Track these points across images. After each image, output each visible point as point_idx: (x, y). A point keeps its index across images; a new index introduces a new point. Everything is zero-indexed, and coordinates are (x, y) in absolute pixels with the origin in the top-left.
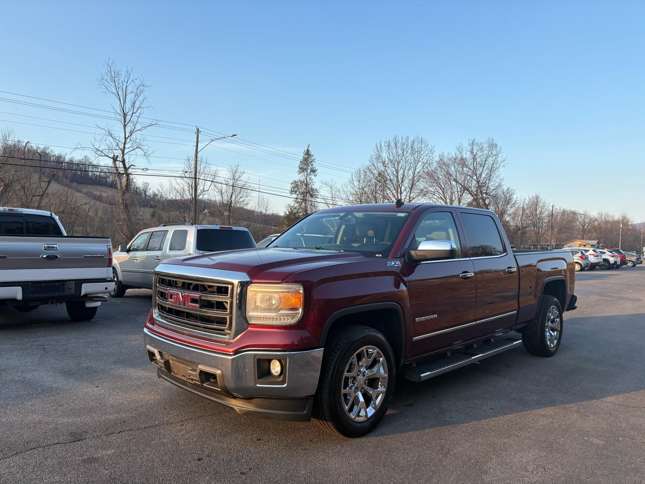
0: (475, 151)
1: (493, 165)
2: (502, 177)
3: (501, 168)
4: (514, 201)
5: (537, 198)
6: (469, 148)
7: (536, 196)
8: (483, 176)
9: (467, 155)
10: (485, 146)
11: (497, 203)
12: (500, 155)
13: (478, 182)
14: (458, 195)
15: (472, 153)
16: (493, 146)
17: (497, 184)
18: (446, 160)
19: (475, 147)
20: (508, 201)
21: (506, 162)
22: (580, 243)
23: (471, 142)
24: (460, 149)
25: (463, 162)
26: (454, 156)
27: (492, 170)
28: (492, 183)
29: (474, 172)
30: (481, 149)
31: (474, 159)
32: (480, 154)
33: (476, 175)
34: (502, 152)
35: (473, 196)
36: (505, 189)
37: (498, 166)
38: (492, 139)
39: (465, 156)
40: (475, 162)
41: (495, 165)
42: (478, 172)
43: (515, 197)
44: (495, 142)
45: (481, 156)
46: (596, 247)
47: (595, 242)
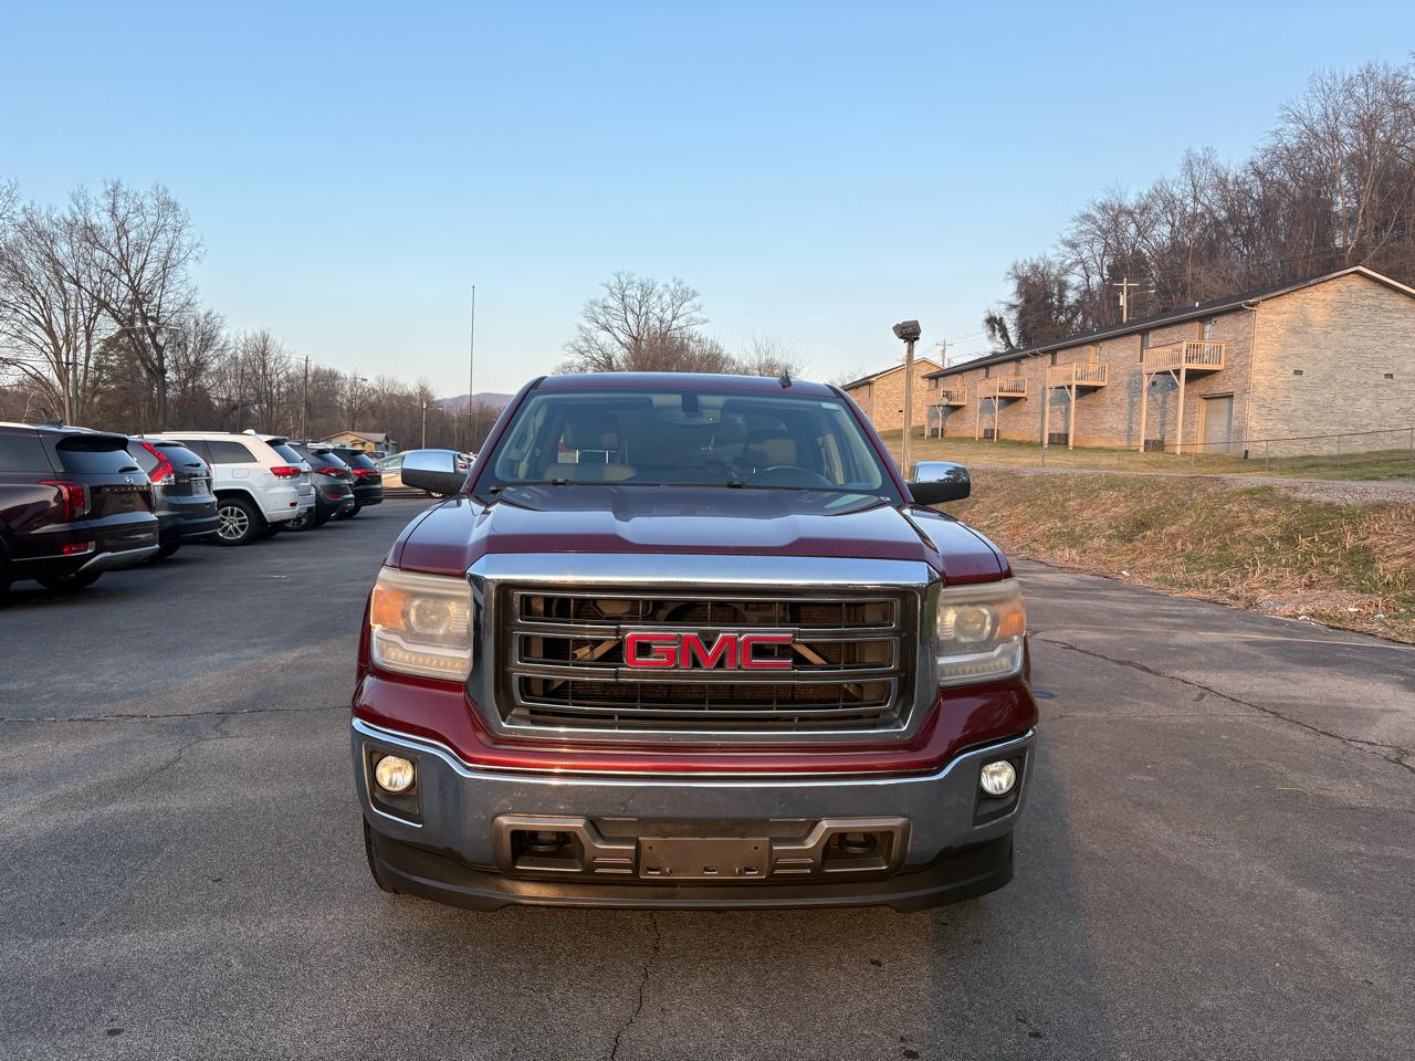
0: (121, 212)
1: (169, 252)
2: (192, 283)
3: (190, 262)
4: (222, 343)
5: (265, 340)
6: (106, 203)
7: (263, 334)
8: (147, 274)
9: (101, 219)
10: (149, 202)
11: (182, 345)
12: (185, 231)
13: (134, 288)
14: (85, 320)
15: (113, 214)
16: (168, 206)
17: (182, 300)
18: (44, 224)
19: (121, 202)
20: (207, 340)
21: (202, 249)
22: (354, 438)
23: (110, 187)
24: (82, 202)
25: (90, 235)
26: (69, 218)
27: (166, 266)
28: (171, 296)
29: (123, 263)
30: (140, 208)
31: (122, 229)
32: (137, 221)
33: (128, 271)
34: (190, 223)
35: (120, 322)
36: (202, 313)
37: (182, 256)
38: (166, 191)
39: (95, 220)
40: (124, 240)
41: (174, 255)
42: (133, 266)
43: (223, 333)
44: (172, 196)
45: (138, 226)
46: (383, 445)
47: (381, 437)
